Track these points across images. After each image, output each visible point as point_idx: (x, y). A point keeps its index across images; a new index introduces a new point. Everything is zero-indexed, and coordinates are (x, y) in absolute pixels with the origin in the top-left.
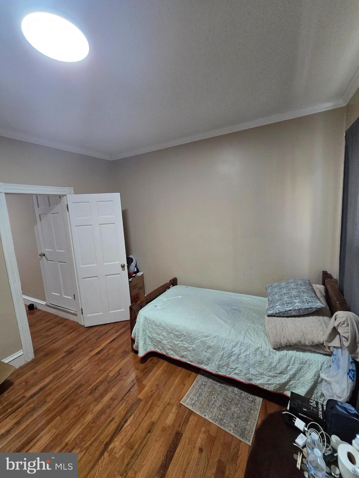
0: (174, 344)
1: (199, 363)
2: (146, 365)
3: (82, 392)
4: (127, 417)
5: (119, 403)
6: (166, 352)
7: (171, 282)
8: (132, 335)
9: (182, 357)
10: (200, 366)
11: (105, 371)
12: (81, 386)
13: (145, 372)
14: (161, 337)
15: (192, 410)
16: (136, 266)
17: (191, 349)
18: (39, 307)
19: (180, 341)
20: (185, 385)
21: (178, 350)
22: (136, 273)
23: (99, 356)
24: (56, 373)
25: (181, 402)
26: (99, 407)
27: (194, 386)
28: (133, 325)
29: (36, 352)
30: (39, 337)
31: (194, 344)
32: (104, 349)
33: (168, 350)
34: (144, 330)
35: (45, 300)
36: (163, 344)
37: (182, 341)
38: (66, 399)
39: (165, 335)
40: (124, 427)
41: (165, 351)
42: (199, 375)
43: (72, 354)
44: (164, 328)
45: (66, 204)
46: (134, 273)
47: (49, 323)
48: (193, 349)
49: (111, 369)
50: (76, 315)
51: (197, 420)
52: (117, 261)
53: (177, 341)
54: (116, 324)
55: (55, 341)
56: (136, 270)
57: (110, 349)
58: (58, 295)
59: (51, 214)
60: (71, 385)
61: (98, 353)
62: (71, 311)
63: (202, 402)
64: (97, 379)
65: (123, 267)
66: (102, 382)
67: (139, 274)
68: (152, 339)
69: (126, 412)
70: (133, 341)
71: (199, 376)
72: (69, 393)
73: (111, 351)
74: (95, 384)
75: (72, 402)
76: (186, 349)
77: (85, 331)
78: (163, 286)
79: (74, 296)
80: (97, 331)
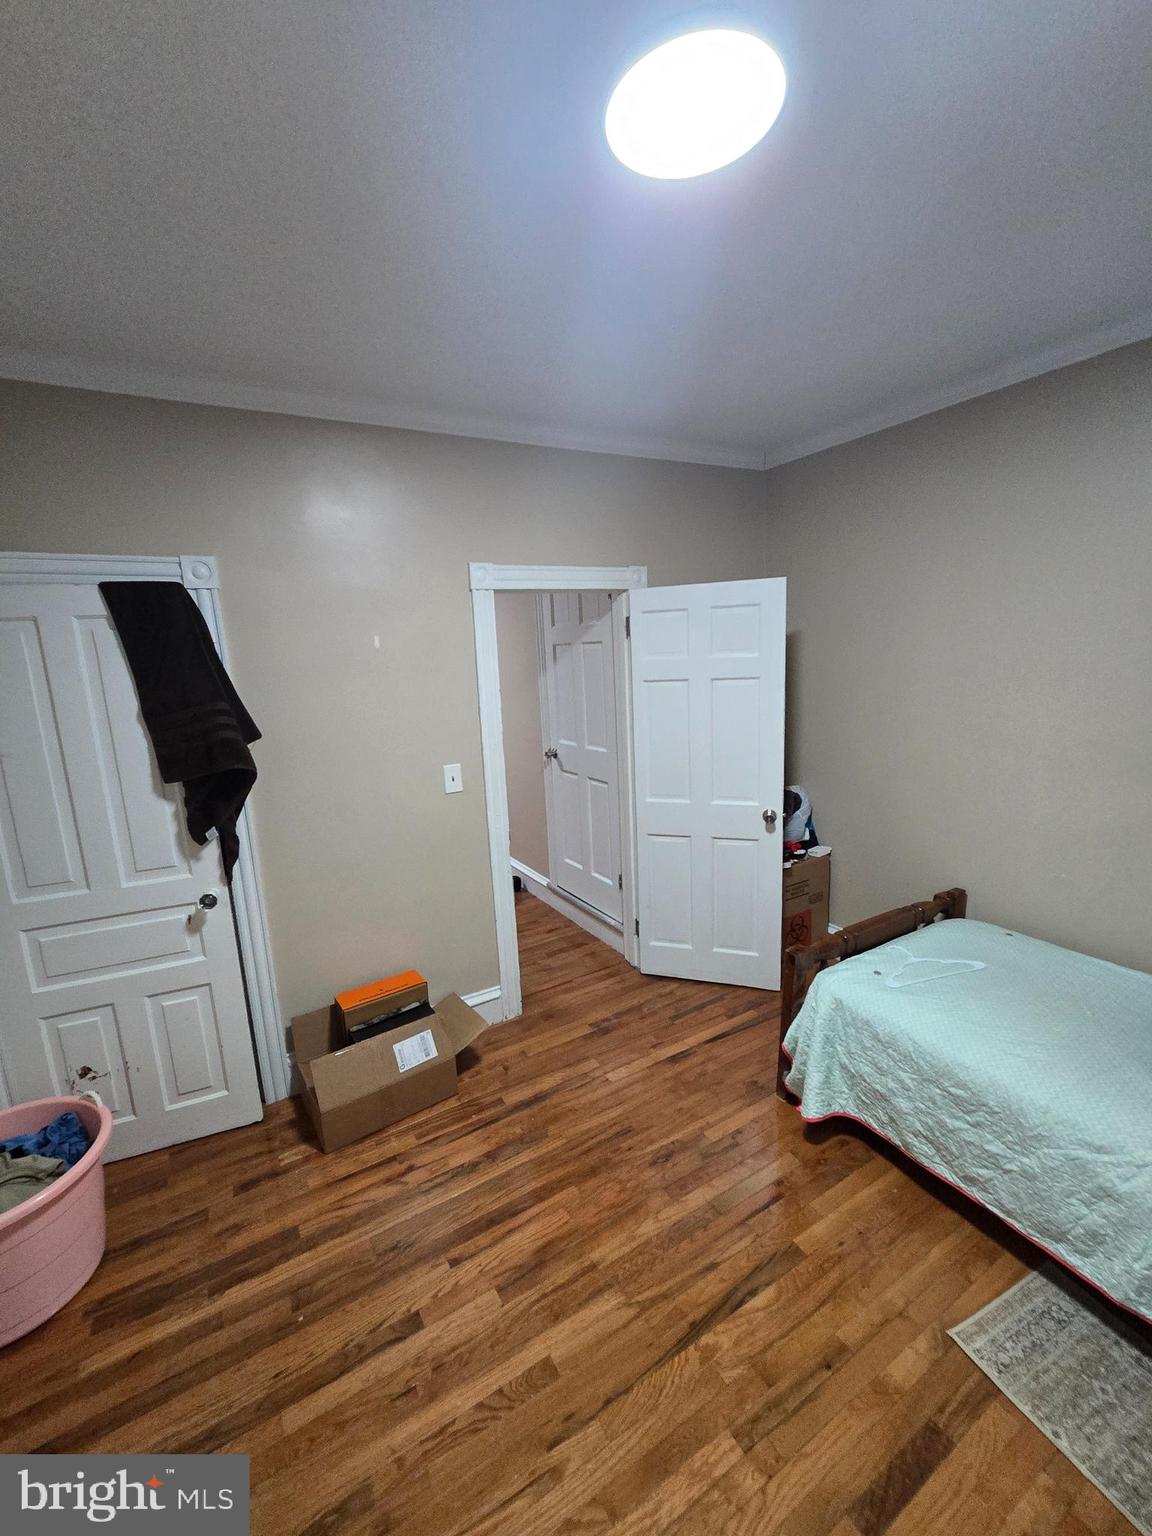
0: (941, 1124)
1: (1044, 1232)
2: (823, 1152)
3: (629, 1149)
4: (755, 1282)
5: (731, 1230)
6: (902, 1141)
7: (938, 901)
8: (785, 1043)
9: (971, 1180)
10: (1046, 1245)
11: (693, 1118)
12: (627, 1132)
13: (821, 1175)
14: (891, 1085)
15: (998, 1383)
16: (809, 824)
17: (1016, 1168)
18: (532, 890)
19: (968, 1123)
20: (971, 1283)
21: (954, 1149)
22: (806, 845)
23: (679, 1068)
24: (569, 1072)
25: (952, 1332)
26: (673, 1213)
27: (1008, 1304)
28: (790, 1011)
29: (527, 999)
30: (529, 965)
31: (1032, 1157)
32: (690, 1054)
33: (912, 1136)
34: (827, 1040)
35: (546, 874)
36: (898, 1112)
37: (977, 1125)
38: (590, 1150)
39: (908, 1081)
40: (747, 1306)
41: (900, 1134)
42: (1035, 1274)
43: (607, 1037)
44: (907, 1058)
45: (625, 616)
46: (800, 846)
47: (553, 937)
48: (1025, 1171)
49: (711, 1119)
50: (620, 933)
51: (1020, 1431)
52: (751, 799)
53: (957, 1118)
54: (731, 990)
55: (568, 986)
56: (807, 837)
57: (710, 1059)
58: (580, 867)
59: (584, 643)
60: (606, 1117)
61: (674, 1059)
62: (609, 920)
63: (1045, 1379)
64: (670, 1132)
65: (770, 819)
66: (684, 1146)
67: (818, 852)
68: (854, 1079)
69: (752, 1265)
70: (785, 1062)
71: (1033, 1280)
72: (599, 1138)
73: (711, 1067)
74: (665, 1142)
75: (606, 1164)
76: (994, 1161)
77: (640, 986)
78: (905, 910)
79: (620, 879)
80: (671, 993)
